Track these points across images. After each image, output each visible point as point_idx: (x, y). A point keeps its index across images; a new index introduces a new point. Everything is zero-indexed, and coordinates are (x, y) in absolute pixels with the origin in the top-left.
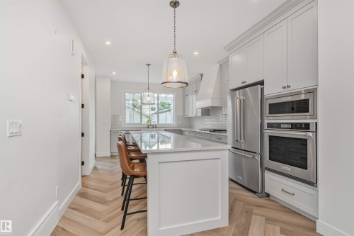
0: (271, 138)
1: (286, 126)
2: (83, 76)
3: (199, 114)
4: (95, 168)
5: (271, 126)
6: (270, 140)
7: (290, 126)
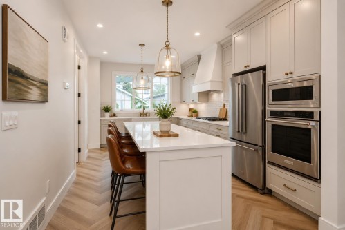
0: (274, 127)
1: (289, 114)
2: (79, 67)
5: (273, 113)
6: (273, 130)
7: (294, 114)
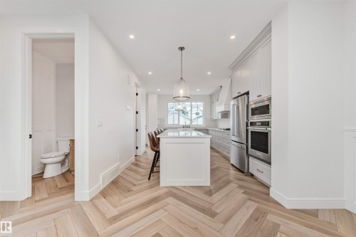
0: (252, 133)
2: (137, 94)
3: (220, 117)
4: (145, 152)
5: (252, 124)
7: (260, 124)
